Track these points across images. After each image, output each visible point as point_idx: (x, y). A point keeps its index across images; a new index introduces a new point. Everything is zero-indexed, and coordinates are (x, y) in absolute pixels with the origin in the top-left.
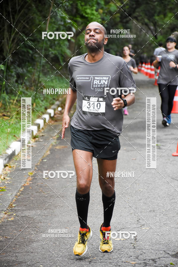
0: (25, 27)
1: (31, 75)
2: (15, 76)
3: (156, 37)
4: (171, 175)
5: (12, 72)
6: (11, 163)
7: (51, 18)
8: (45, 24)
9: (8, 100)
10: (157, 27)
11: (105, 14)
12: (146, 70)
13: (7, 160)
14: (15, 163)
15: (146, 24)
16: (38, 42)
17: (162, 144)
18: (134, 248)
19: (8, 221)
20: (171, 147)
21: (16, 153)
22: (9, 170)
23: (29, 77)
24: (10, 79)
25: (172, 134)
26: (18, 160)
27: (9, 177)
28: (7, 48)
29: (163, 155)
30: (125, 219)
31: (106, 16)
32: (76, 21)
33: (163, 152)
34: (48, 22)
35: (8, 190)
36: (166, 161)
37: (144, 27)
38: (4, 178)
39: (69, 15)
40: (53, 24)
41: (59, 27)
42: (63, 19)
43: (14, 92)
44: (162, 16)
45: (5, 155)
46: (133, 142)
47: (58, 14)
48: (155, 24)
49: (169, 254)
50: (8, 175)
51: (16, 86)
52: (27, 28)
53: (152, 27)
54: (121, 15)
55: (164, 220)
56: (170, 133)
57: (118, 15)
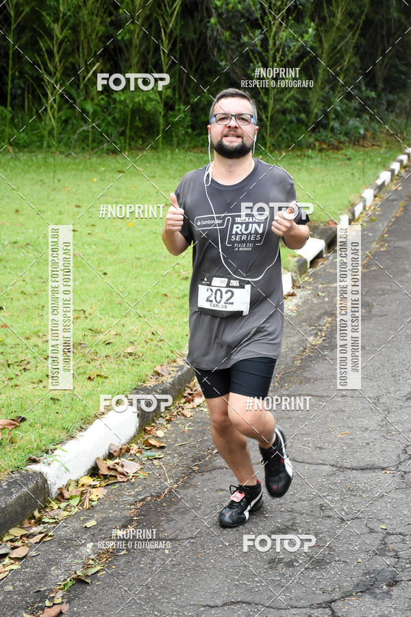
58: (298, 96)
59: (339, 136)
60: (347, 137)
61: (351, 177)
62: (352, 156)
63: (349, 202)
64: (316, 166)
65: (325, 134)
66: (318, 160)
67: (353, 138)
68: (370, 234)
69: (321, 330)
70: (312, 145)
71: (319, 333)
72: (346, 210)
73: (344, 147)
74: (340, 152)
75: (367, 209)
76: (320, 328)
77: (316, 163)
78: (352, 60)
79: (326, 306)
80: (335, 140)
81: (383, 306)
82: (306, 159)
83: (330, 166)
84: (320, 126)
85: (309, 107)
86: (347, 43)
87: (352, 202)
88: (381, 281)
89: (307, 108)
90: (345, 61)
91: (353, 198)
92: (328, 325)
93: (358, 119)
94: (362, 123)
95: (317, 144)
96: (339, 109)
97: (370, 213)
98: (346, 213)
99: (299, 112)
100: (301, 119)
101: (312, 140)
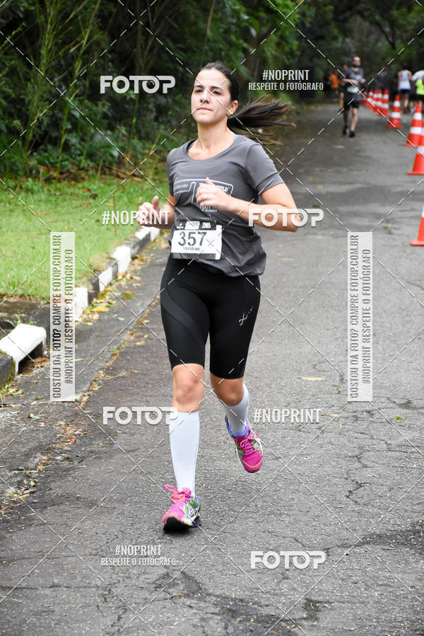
0: (171, 27)
1: (180, 108)
2: (154, 109)
3: (393, 45)
4: (406, 278)
5: (149, 103)
6: (143, 253)
7: (215, 12)
8: (206, 22)
9: (142, 151)
10: (396, 29)
11: (306, 6)
12: (373, 103)
13: (137, 248)
14: (150, 253)
15: (378, 24)
16: (194, 52)
17: (395, 226)
18: (339, 393)
19: (136, 347)
20: (410, 231)
21: (152, 238)
22: (139, 265)
23: (177, 112)
24: (146, 116)
25: (412, 210)
26: (154, 249)
27: (140, 276)
28: (141, 63)
29: (396, 243)
30: (327, 347)
31: (308, 8)
32: (257, 18)
33: (394, 240)
34: (210, 18)
35: (136, 297)
36: (400, 254)
37: (374, 29)
38: (132, 278)
39: (246, 7)
40: (218, 23)
41: (229, 27)
42: (236, 14)
43: (151, 136)
44: (405, 10)
45: (133, 240)
46: (346, 222)
47: (228, 6)
48: (393, 24)
49: (395, 402)
50: (138, 274)
51: (156, 127)
52: (175, 28)
53: (387, 29)
54: (336, 8)
55: (390, 350)
56: (408, 208)
57: (331, 7)
58: (8, 90)
59: (78, 158)
60: (92, 161)
61: (96, 227)
62: (98, 192)
63: (90, 266)
64: (40, 206)
65: (55, 154)
66: (43, 196)
67: (101, 163)
68: (121, 319)
69: (28, 477)
70: (34, 172)
71: (25, 482)
72: (85, 279)
73: (86, 177)
74: (80, 185)
75: (120, 277)
76: (28, 472)
77: (41, 201)
78: (96, 37)
79: (41, 436)
80: (73, 164)
81: (132, 435)
82: (23, 194)
83: (63, 207)
84: (46, 141)
85: (28, 110)
86: (85, 8)
87: (95, 266)
88: (132, 395)
89: (24, 109)
90: (83, 39)
91: (97, 259)
92: (40, 467)
93: (109, 132)
94: (116, 140)
95: (42, 170)
96: (77, 114)
97: (123, 283)
98: (84, 283)
99: (11, 116)
100: (14, 127)
101: (33, 162)
